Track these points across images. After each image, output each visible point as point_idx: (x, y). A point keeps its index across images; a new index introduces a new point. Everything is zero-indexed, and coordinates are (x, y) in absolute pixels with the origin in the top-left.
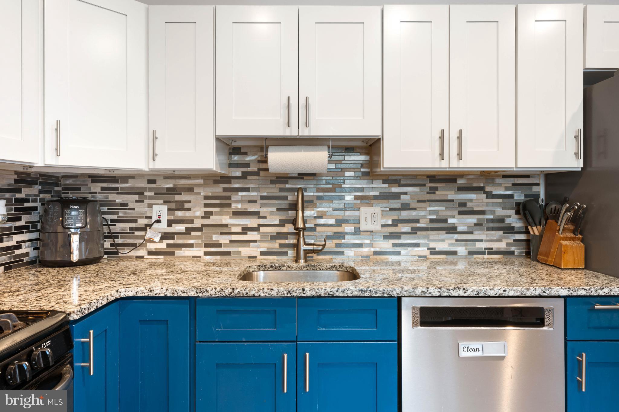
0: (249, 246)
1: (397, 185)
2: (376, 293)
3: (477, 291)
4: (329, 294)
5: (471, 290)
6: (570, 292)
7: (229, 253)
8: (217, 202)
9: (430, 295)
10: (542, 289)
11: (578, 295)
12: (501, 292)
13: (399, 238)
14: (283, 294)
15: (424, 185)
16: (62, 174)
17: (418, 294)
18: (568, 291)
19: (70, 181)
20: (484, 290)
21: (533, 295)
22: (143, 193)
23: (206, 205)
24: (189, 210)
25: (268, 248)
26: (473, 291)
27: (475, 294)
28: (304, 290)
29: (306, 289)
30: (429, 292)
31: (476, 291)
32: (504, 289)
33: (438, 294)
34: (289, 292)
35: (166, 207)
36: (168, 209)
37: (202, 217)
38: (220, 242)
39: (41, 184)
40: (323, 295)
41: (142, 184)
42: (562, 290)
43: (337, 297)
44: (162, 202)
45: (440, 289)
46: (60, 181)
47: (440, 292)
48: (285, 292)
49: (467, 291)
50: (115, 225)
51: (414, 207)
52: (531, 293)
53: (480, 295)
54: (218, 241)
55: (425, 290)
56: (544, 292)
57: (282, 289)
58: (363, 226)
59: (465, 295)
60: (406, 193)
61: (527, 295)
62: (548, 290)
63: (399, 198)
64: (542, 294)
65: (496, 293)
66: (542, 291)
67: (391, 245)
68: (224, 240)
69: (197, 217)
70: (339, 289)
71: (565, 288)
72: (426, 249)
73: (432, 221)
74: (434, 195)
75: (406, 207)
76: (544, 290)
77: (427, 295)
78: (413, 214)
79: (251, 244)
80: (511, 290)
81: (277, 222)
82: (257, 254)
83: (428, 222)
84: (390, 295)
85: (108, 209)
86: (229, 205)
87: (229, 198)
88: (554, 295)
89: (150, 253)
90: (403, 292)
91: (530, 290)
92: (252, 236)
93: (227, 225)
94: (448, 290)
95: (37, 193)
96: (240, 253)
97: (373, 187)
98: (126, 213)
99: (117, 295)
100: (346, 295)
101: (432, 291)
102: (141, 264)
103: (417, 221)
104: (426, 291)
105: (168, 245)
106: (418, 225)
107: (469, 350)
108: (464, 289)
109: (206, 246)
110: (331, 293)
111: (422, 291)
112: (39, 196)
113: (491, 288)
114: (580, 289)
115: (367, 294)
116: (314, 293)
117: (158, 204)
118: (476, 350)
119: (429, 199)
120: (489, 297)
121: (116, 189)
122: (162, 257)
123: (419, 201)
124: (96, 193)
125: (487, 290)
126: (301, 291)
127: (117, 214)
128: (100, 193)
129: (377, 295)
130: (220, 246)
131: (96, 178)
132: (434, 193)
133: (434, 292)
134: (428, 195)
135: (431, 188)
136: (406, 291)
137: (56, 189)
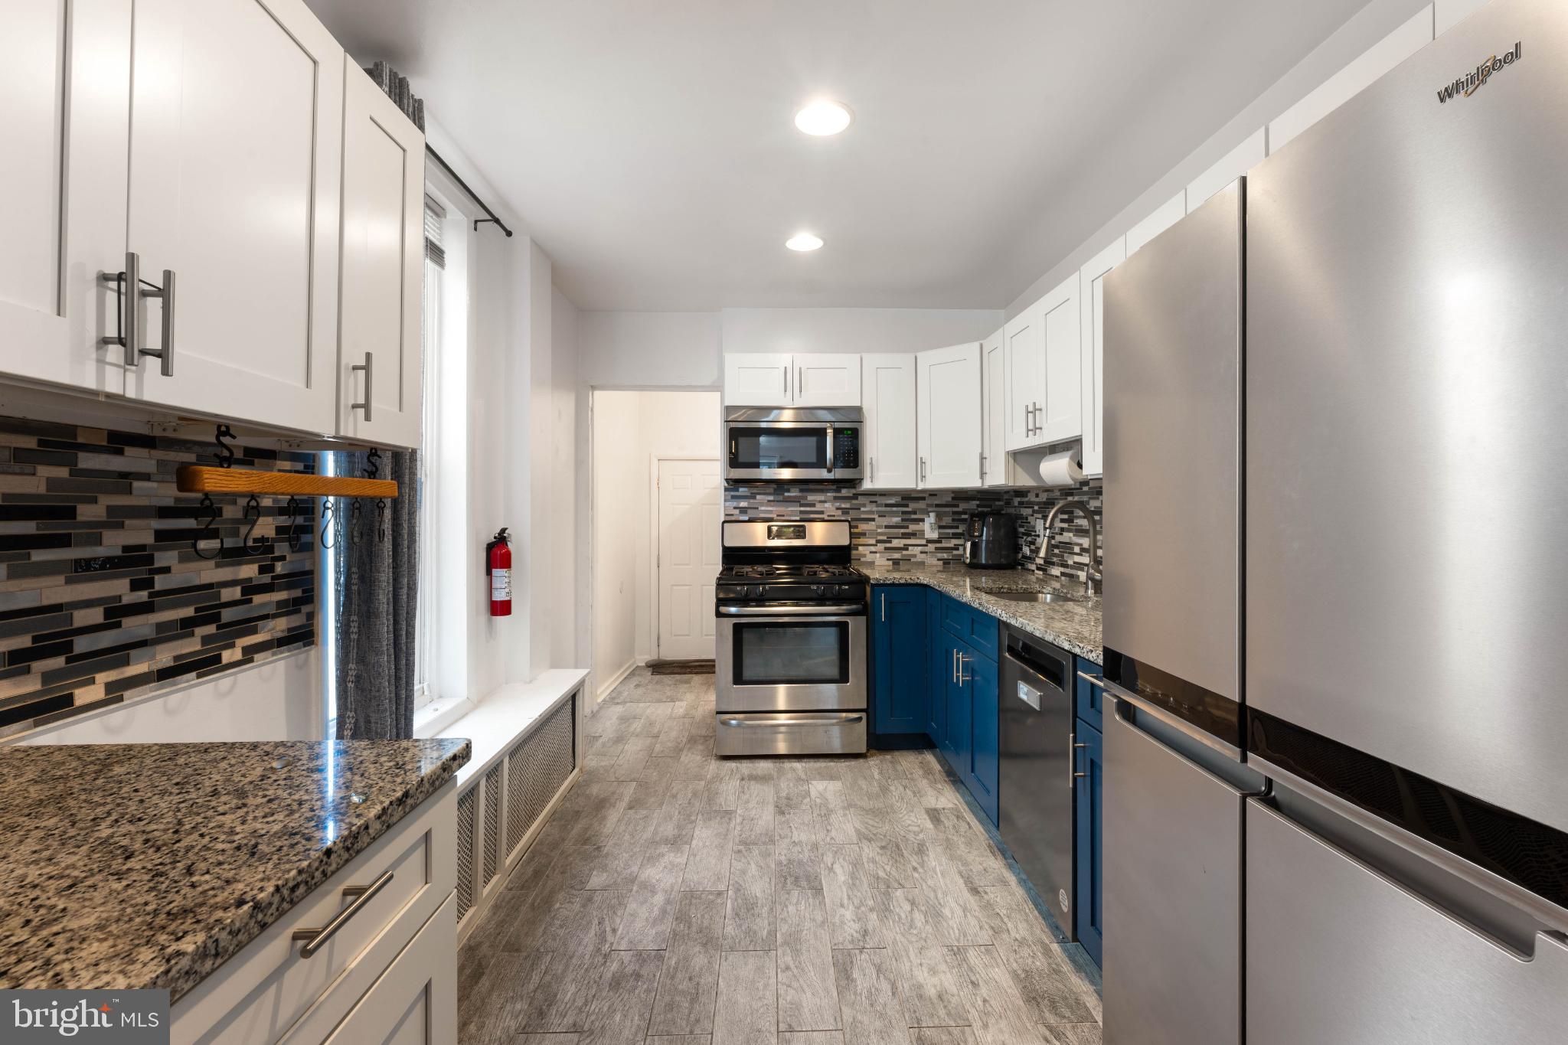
8: (1067, 516)
38: (1068, 563)
43: (973, 607)
69: (1057, 534)
86: (1073, 521)
89: (1037, 568)
95: (974, 507)
98: (1027, 526)
99: (918, 581)
105: (1045, 562)
112: (976, 509)
127: (1023, 526)
128: (1018, 507)
130: (1068, 566)
137: (997, 503)
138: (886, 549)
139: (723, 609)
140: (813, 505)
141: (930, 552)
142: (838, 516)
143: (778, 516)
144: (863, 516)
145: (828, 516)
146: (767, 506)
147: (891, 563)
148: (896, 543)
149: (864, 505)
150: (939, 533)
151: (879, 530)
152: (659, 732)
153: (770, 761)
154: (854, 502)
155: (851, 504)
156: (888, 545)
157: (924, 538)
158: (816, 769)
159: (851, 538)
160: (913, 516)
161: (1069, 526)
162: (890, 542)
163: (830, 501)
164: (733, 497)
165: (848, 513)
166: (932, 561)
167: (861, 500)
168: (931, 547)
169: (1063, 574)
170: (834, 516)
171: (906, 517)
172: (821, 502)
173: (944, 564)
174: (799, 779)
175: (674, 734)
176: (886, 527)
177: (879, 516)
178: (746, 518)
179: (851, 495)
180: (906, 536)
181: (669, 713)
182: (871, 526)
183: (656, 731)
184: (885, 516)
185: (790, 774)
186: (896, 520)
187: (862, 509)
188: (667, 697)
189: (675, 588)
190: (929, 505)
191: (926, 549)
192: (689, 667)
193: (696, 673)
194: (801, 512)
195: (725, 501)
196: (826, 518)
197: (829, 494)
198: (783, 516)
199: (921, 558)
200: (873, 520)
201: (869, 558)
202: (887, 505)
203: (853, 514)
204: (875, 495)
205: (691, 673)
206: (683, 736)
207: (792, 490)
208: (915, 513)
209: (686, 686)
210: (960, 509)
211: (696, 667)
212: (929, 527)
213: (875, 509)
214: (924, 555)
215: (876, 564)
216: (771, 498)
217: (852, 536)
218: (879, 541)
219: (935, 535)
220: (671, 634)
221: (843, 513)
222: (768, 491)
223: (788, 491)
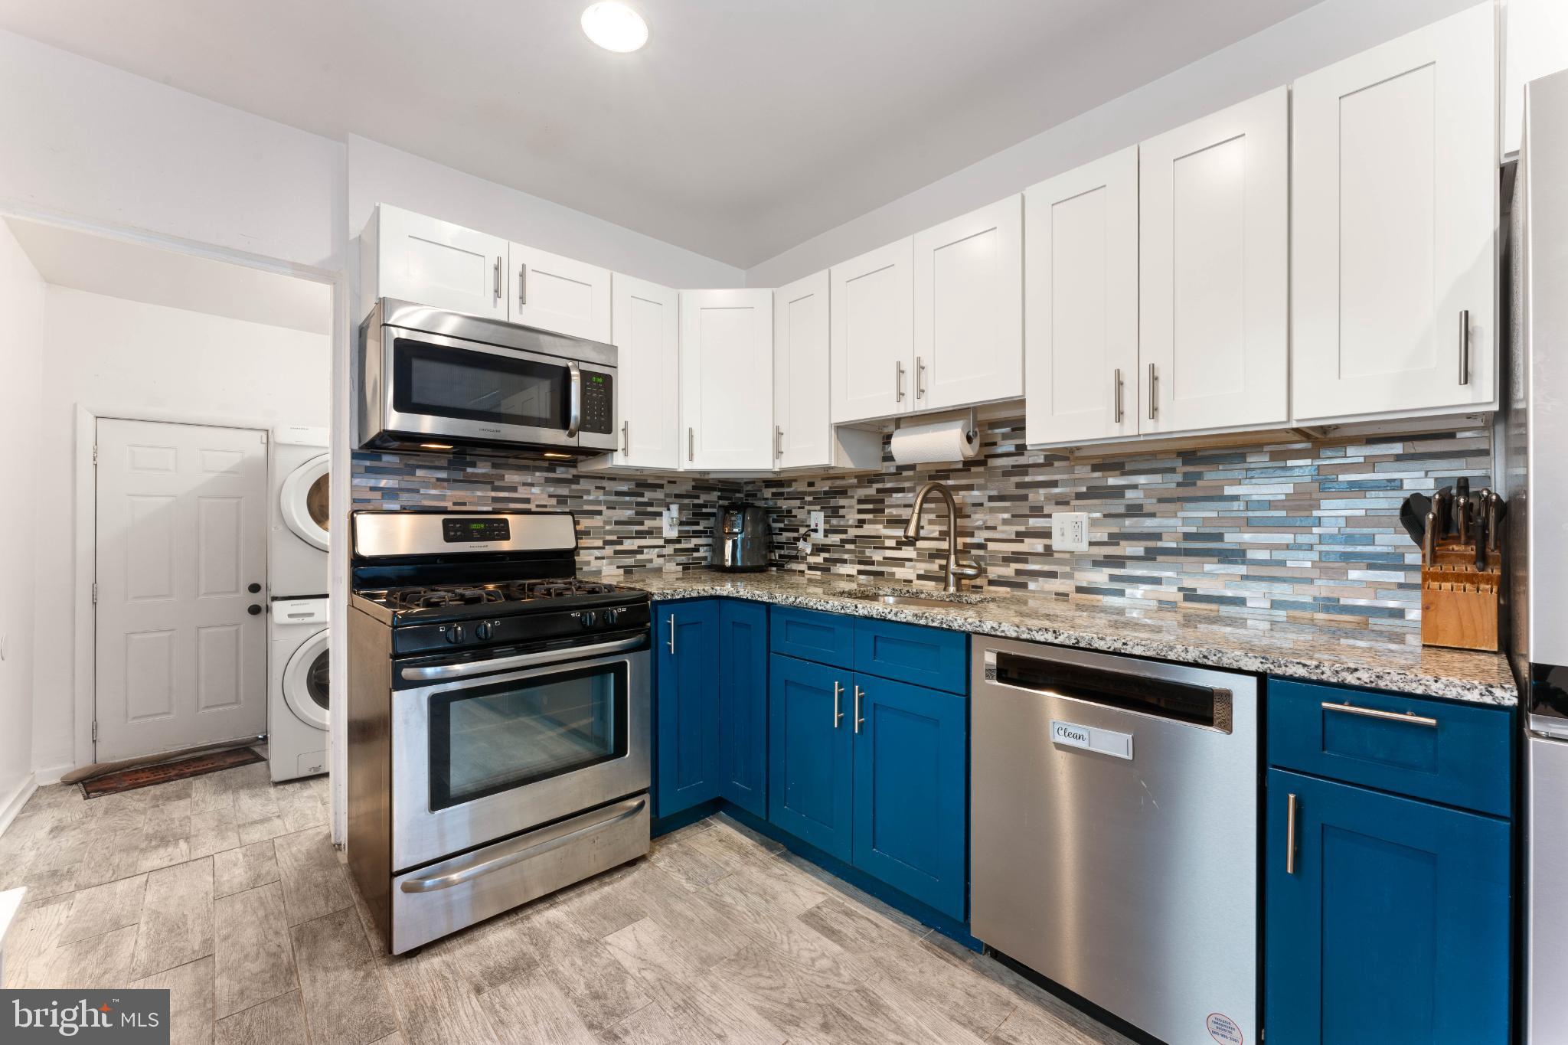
0: (903, 566)
1: (1118, 472)
2: (933, 621)
3: (1076, 639)
4: (881, 616)
5: (1066, 635)
6: (1266, 666)
7: (881, 574)
8: (870, 506)
9: (1003, 634)
10: (1201, 652)
11: (1287, 674)
12: (1118, 645)
13: (1123, 566)
14: (838, 609)
15: (1173, 470)
16: (745, 480)
17: (987, 630)
18: (1262, 663)
19: (749, 488)
20: (1087, 638)
21: (1181, 659)
22: (804, 498)
23: (860, 511)
24: (843, 517)
25: (925, 571)
26: (1069, 637)
27: (1072, 642)
28: (856, 607)
29: (858, 606)
30: (1001, 629)
31: (1073, 637)
32: (1124, 641)
33: (1014, 635)
34: (843, 607)
35: (822, 514)
36: (825, 517)
37: (856, 527)
38: (874, 559)
39: (720, 490)
40: (875, 616)
41: (801, 487)
42: (1247, 659)
43: (890, 621)
44: (818, 507)
45: (1018, 627)
46: (742, 487)
47: (1017, 632)
48: (839, 608)
49: (1060, 635)
50: (781, 534)
51: (1152, 511)
52: (1176, 656)
53: (1082, 645)
54: (871, 557)
55: (995, 625)
56: (1205, 657)
57: (836, 603)
58: (1057, 543)
59: (1056, 641)
60: (1135, 487)
61: (1169, 658)
62: (1215, 655)
63: (1123, 496)
64: (1200, 661)
65: (1109, 645)
66: (1201, 656)
67: (1106, 578)
68: (877, 556)
69: (851, 526)
70: (891, 610)
71: (1256, 657)
72: (1175, 589)
73: (1187, 537)
74: (1194, 488)
75: (1135, 511)
76: (1206, 654)
77: (999, 634)
78: (1148, 524)
79: (907, 563)
80: (1138, 645)
81: (936, 534)
82: (913, 577)
83: (1181, 539)
84: (950, 626)
85: (777, 516)
86: (883, 511)
87: (882, 501)
88: (1227, 666)
89: (810, 568)
90: (966, 624)
91: (1176, 650)
92: (908, 552)
93: (880, 537)
94: (1029, 629)
95: (716, 499)
96: (893, 574)
97: (1075, 479)
98: (790, 521)
99: (713, 593)
100: (899, 620)
101: (1006, 629)
102: (803, 580)
103: (1158, 537)
104: (997, 628)
105: (825, 559)
106: (1160, 544)
107: (1067, 734)
108: (1054, 632)
109: (860, 562)
110: (883, 615)
111: (992, 627)
112: (718, 502)
113: (1100, 636)
114: (1292, 662)
115: (922, 622)
116: (866, 613)
117: (816, 511)
118: (1079, 737)
119: (1181, 496)
120: (1097, 650)
121: (782, 494)
122: (819, 573)
123: (1160, 501)
124: (767, 499)
125: (1093, 638)
126: (854, 608)
127: (783, 521)
128: (771, 499)
129: (935, 624)
130: (872, 563)
131: (769, 483)
132: (1194, 484)
133: (1009, 631)
134: (1180, 489)
135: (1185, 474)
136: (970, 624)
137: (738, 495)
138: (616, 552)
139: (408, 673)
140: (514, 489)
141: (669, 555)
142: (551, 506)
143: (455, 504)
144: (586, 508)
145: (538, 506)
146: (435, 488)
147: (621, 571)
148: (629, 544)
149: (588, 492)
150: (680, 531)
151: (608, 528)
152: (208, 943)
153: (501, 924)
154: (574, 487)
155: (571, 491)
156: (619, 547)
157: (661, 538)
158: (594, 909)
159: (577, 539)
160: (650, 509)
161: (874, 517)
162: (621, 543)
163: (539, 485)
164: (369, 470)
165: (565, 503)
166: (672, 568)
167: (584, 484)
168: (669, 550)
169: (860, 572)
170: (545, 506)
171: (641, 509)
172: (525, 484)
173: (684, 569)
174: (582, 943)
175: (249, 935)
176: (617, 523)
177: (608, 508)
178: (397, 507)
179: (570, 477)
180: (641, 535)
181: (210, 887)
182: (597, 521)
183: (195, 942)
184: (615, 508)
185: (558, 939)
186: (628, 513)
187: (585, 497)
188: (149, 838)
189: (133, 636)
190: (667, 495)
191: (665, 551)
192: (172, 766)
193: (194, 774)
194: (495, 500)
195: (353, 476)
196: (534, 509)
197: (538, 474)
198: (464, 504)
199: (658, 562)
200: (600, 513)
201: (595, 565)
202: (618, 494)
203: (572, 505)
204: (602, 478)
205: (181, 776)
206: (277, 933)
207: (479, 464)
208: (650, 504)
209: (183, 803)
210: (700, 501)
211: (188, 762)
212: (668, 523)
213: (602, 498)
214: (662, 559)
215: (603, 574)
216: (443, 475)
217: (578, 535)
218: (606, 543)
219: (673, 534)
220: (127, 715)
221: (559, 502)
222: (437, 464)
223: (473, 465)
